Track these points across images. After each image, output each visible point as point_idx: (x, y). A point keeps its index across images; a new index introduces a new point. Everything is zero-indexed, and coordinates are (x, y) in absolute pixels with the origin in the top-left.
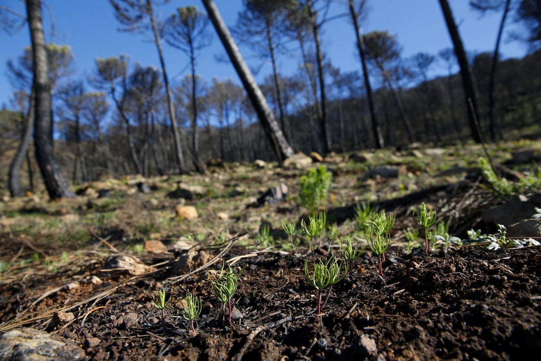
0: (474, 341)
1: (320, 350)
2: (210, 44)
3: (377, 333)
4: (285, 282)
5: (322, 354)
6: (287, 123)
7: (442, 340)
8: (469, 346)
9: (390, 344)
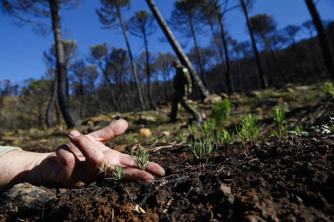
0: (299, 186)
1: (194, 194)
2: (156, 32)
3: (233, 183)
4: (184, 159)
5: (195, 197)
6: (205, 76)
7: (276, 186)
8: (294, 189)
9: (240, 189)
